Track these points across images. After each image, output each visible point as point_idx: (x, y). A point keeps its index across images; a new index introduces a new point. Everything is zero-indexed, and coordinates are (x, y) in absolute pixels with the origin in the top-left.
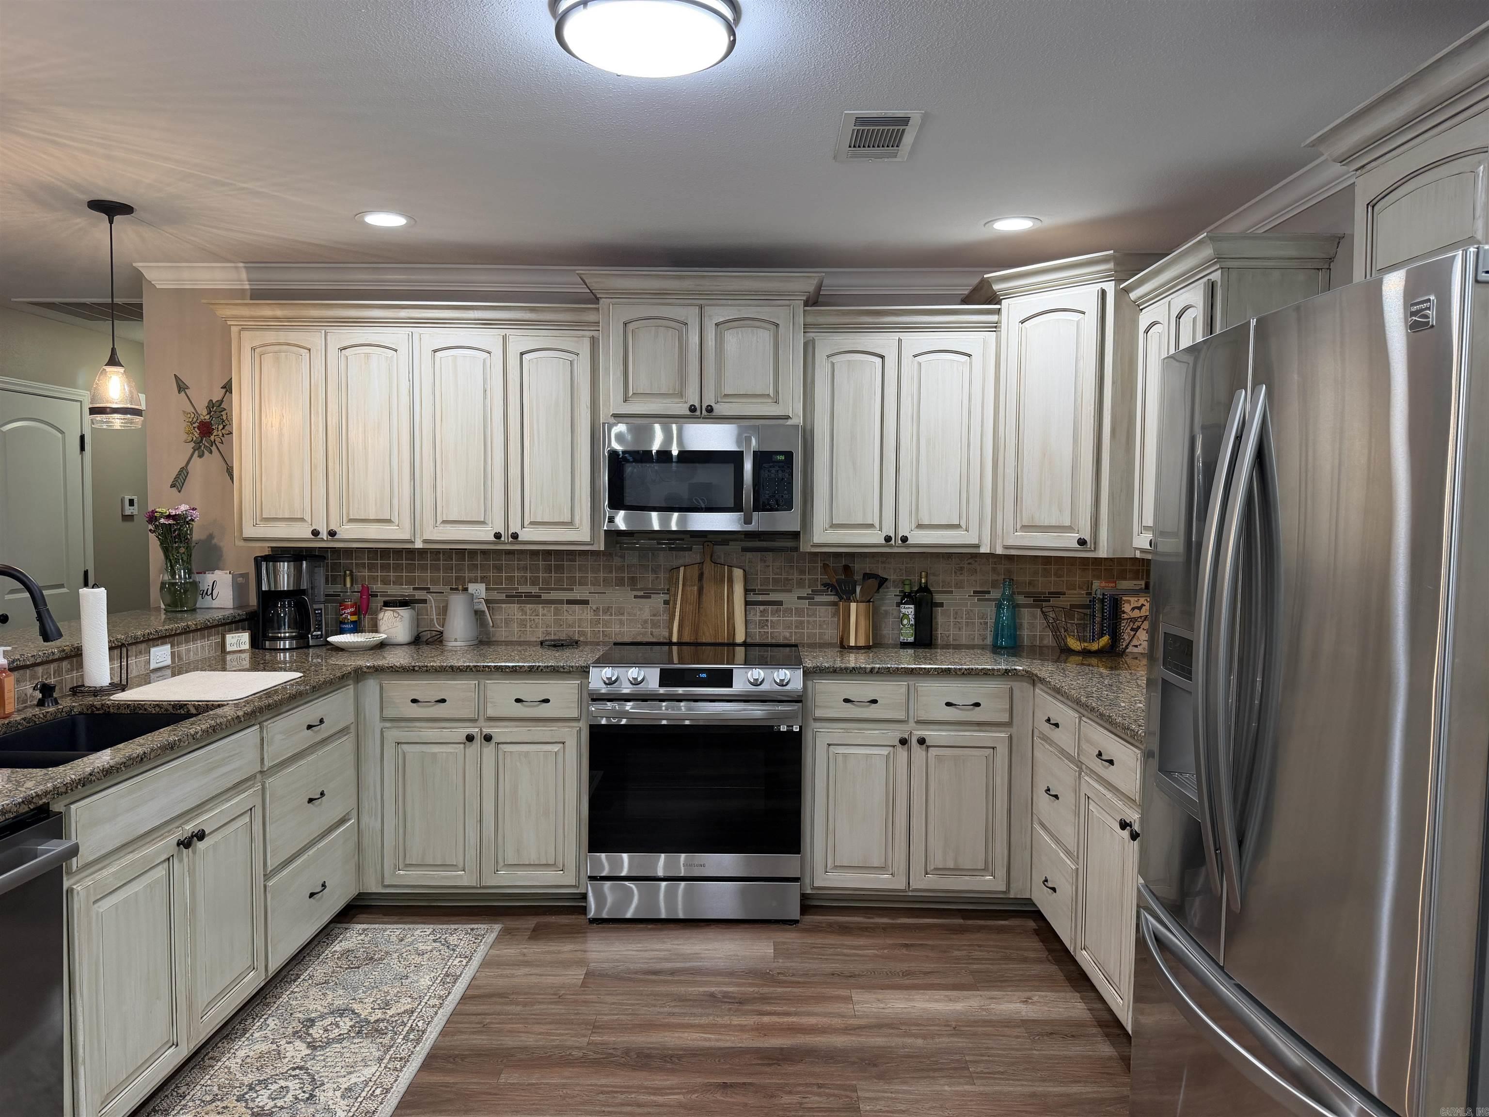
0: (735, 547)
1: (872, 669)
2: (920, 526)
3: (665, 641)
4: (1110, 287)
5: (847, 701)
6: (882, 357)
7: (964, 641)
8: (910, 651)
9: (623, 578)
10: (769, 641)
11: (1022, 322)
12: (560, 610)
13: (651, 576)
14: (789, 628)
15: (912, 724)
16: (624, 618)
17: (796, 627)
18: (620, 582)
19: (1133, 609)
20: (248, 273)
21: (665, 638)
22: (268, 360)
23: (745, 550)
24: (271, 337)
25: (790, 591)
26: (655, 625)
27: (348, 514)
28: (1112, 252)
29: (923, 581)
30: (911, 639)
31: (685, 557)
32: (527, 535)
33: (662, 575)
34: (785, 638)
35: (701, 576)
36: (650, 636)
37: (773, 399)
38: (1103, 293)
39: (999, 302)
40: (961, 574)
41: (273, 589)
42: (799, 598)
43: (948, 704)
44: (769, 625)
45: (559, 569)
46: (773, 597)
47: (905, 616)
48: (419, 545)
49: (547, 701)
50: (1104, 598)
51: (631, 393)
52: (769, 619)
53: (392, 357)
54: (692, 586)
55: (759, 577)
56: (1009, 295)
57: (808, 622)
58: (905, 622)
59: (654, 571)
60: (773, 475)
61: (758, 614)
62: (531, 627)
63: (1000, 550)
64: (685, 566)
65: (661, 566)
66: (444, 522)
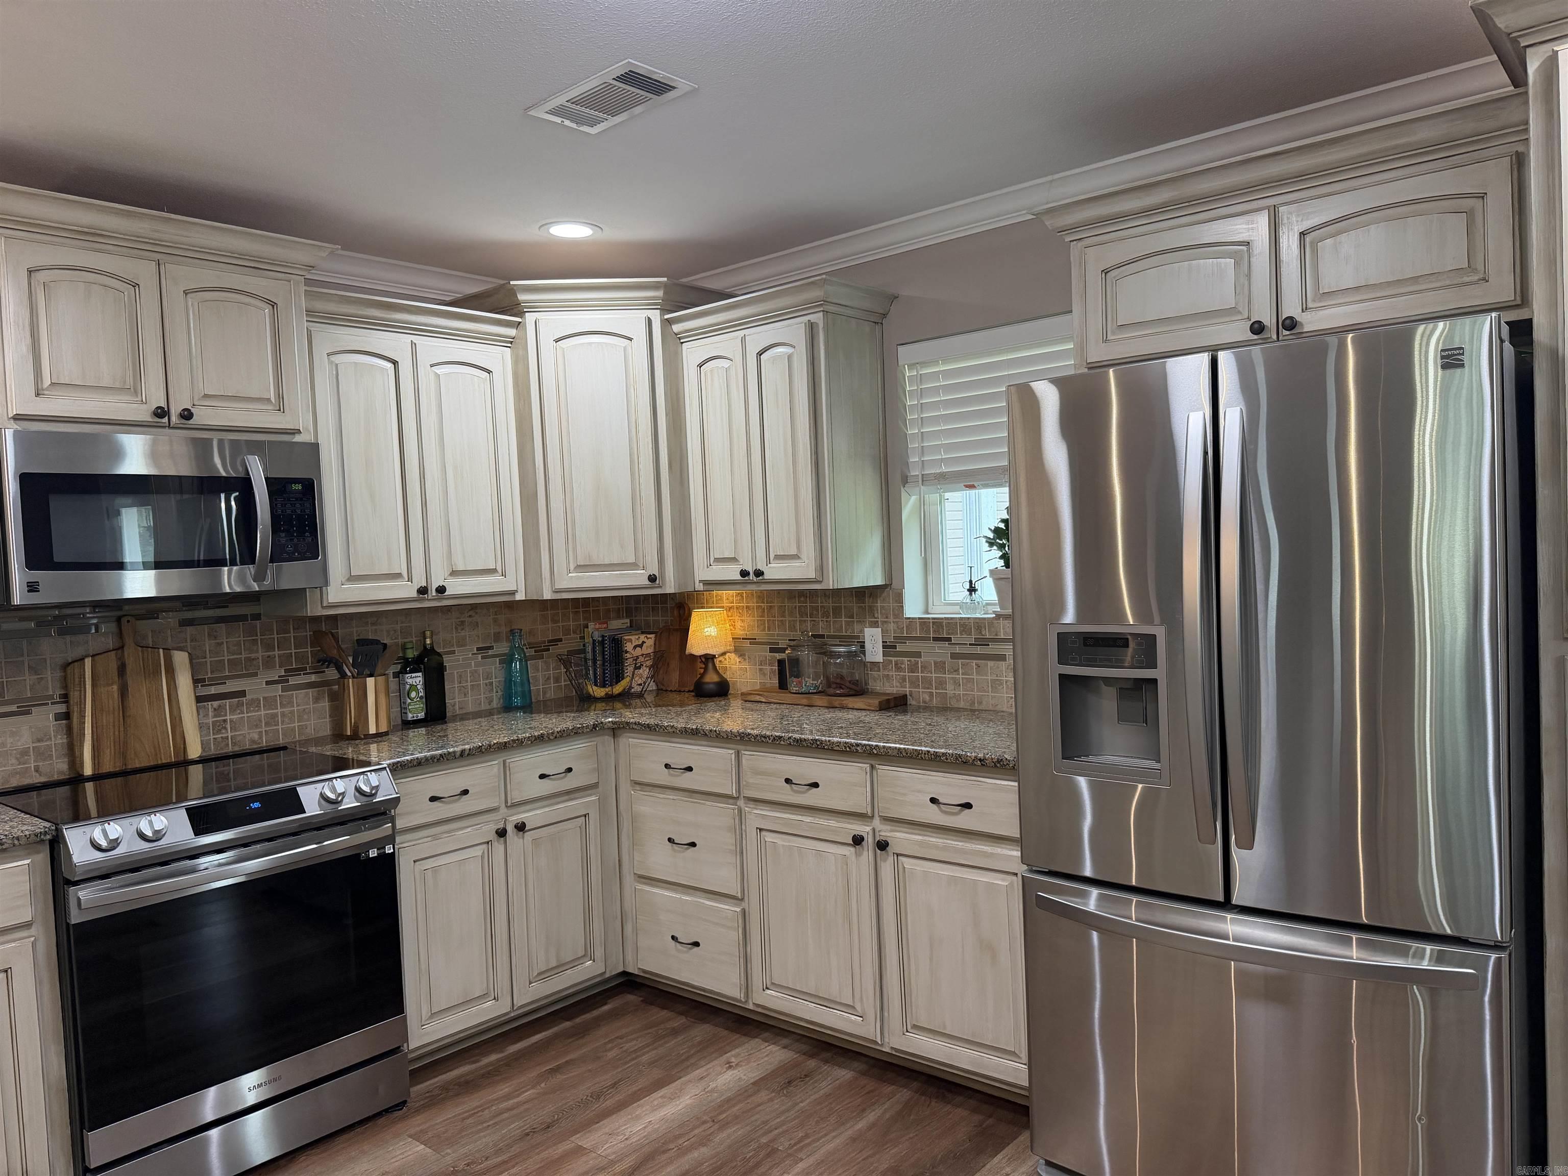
0: (170, 620)
1: (463, 751)
2: (454, 573)
3: (61, 778)
4: (655, 316)
5: (433, 799)
6: (395, 363)
7: (471, 708)
8: (423, 731)
10: (230, 749)
11: (557, 341)
13: (29, 679)
14: (257, 726)
15: (503, 810)
17: (267, 724)
19: (635, 647)
21: (62, 773)
23: (185, 623)
25: (256, 674)
26: (42, 754)
28: (665, 279)
29: (428, 641)
30: (421, 715)
31: (87, 642)
33: (48, 674)
34: (253, 741)
35: (122, 670)
36: (34, 774)
37: (275, 405)
38: (649, 321)
39: (521, 314)
40: (463, 629)
42: (268, 683)
43: (542, 776)
44: (228, 726)
46: (232, 686)
47: (413, 687)
50: (603, 640)
51: (47, 382)
52: (228, 717)
54: (108, 685)
55: (208, 660)
56: (534, 309)
57: (283, 715)
58: (413, 694)
59: (33, 670)
60: (289, 512)
61: (211, 714)
63: (547, 595)
64: (93, 656)
65: (45, 660)
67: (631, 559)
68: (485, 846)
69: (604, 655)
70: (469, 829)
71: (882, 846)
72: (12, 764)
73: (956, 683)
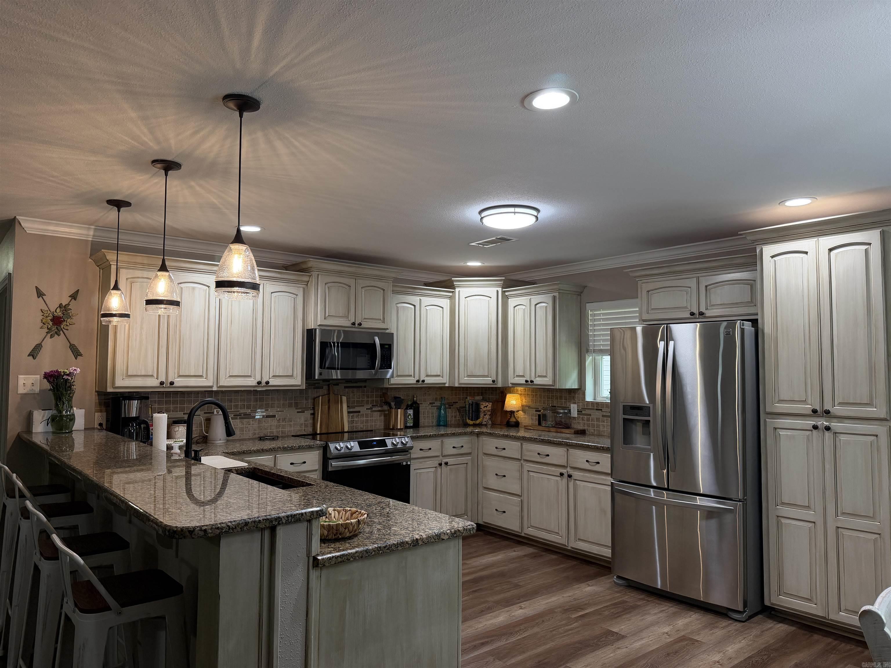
0: (342, 386)
1: (430, 435)
2: (427, 376)
3: (310, 433)
4: (500, 290)
5: (421, 450)
6: (414, 306)
7: (426, 424)
8: (412, 430)
9: (292, 403)
10: (355, 430)
11: (465, 298)
12: (261, 421)
13: (305, 402)
15: (441, 457)
16: (292, 423)
18: (290, 406)
19: (484, 407)
22: (136, 286)
23: (345, 387)
24: (138, 273)
25: (363, 406)
26: (306, 426)
27: (182, 373)
28: (504, 278)
29: (415, 399)
30: (412, 425)
31: (320, 392)
32: (273, 382)
33: (310, 401)
34: (361, 428)
35: (329, 401)
36: (304, 431)
37: (381, 321)
38: (498, 291)
39: (454, 288)
40: (425, 396)
41: (127, 416)
43: (454, 447)
45: (261, 400)
46: (357, 409)
47: (410, 415)
48: (215, 389)
49: (305, 462)
50: (473, 404)
51: (327, 315)
52: (355, 419)
53: (206, 290)
54: (325, 405)
55: (351, 400)
56: (459, 286)
58: (410, 417)
59: (307, 399)
61: (350, 417)
62: (246, 431)
63: (457, 385)
64: (322, 396)
65: (309, 396)
66: (230, 376)
67: (486, 374)
68: (435, 468)
69: (472, 409)
70: (431, 462)
71: (570, 476)
73: (604, 426)
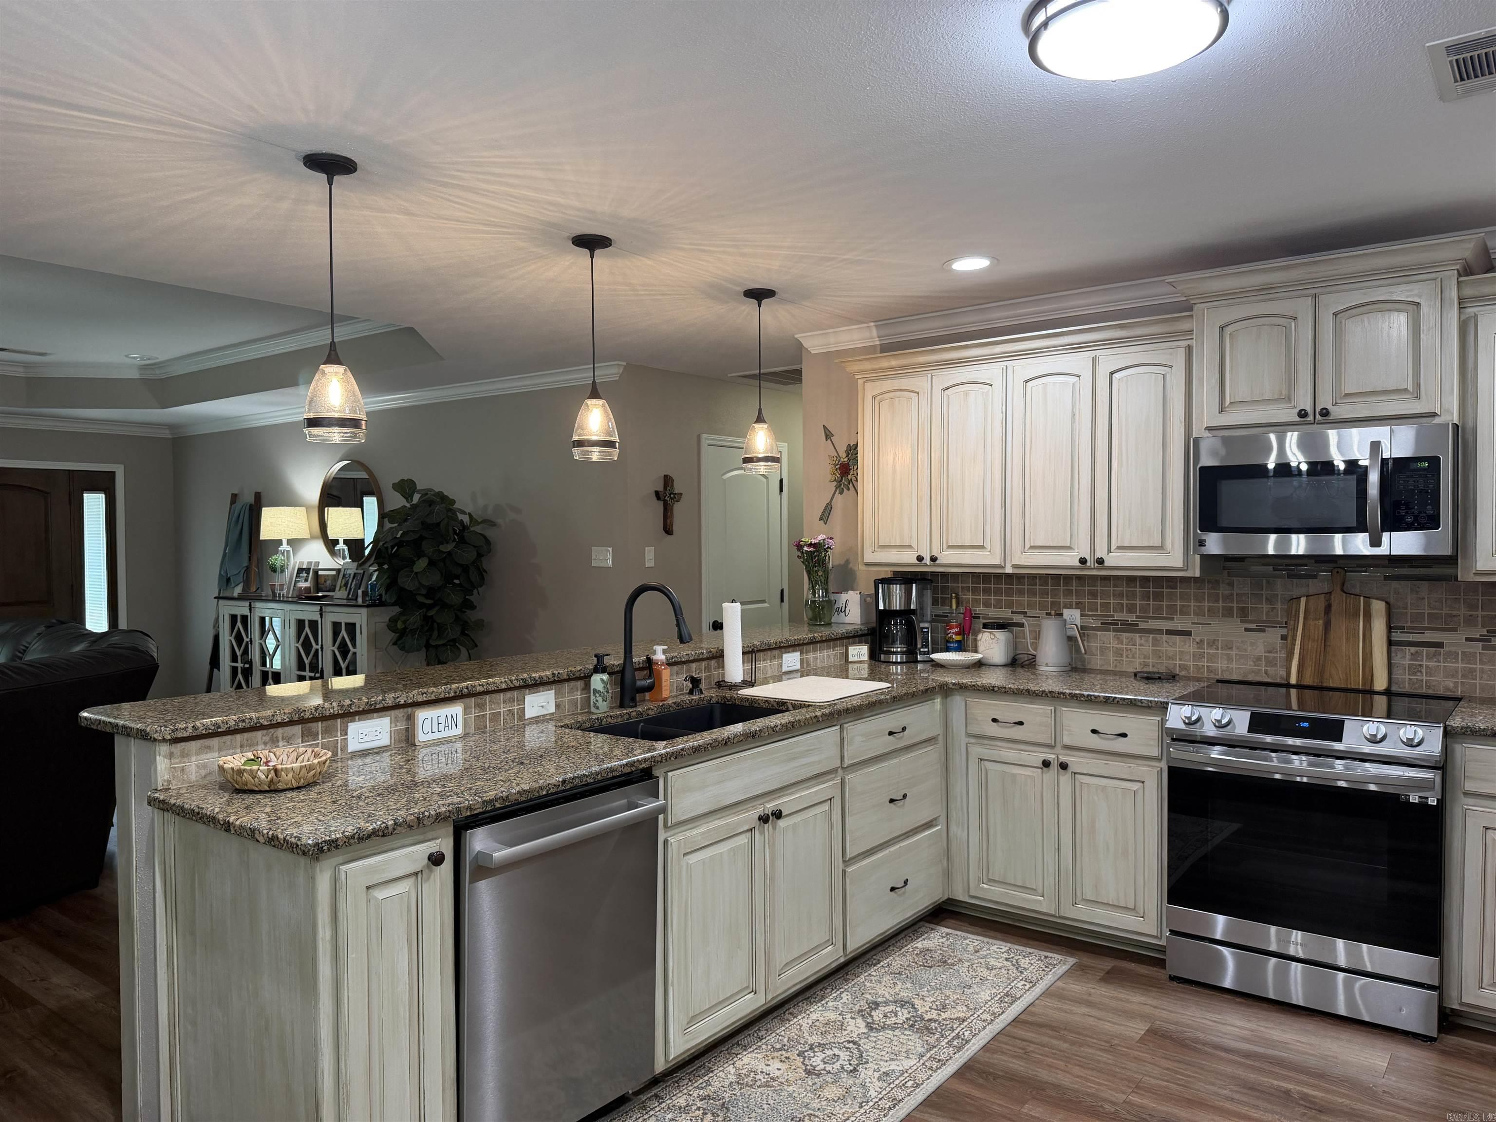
0: (1375, 574)
3: (1283, 682)
9: (1231, 608)
10: (1424, 691)
12: (1159, 641)
13: (1265, 607)
14: (1453, 676)
16: (1233, 653)
17: (1463, 676)
18: (1228, 613)
20: (877, 330)
21: (1281, 678)
22: (885, 405)
23: (1389, 578)
24: (887, 385)
25: (1455, 630)
26: (1271, 663)
27: (947, 540)
31: (1308, 586)
32: (1113, 560)
33: (1279, 606)
34: (1449, 690)
35: (1328, 609)
36: (1264, 675)
37: (1412, 394)
41: (887, 608)
42: (1467, 639)
44: (1424, 671)
45: (1158, 597)
46: (1429, 637)
48: (1009, 570)
49: (1124, 735)
51: (1228, 402)
52: (1424, 663)
53: (988, 392)
54: (1316, 619)
55: (1409, 611)
57: (1482, 671)
59: (1269, 601)
60: (1412, 487)
61: (1408, 657)
62: (1127, 657)
64: (1307, 596)
65: (1278, 595)
66: (1032, 547)
72: (1250, 665)
